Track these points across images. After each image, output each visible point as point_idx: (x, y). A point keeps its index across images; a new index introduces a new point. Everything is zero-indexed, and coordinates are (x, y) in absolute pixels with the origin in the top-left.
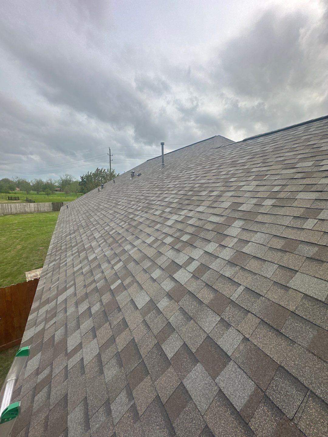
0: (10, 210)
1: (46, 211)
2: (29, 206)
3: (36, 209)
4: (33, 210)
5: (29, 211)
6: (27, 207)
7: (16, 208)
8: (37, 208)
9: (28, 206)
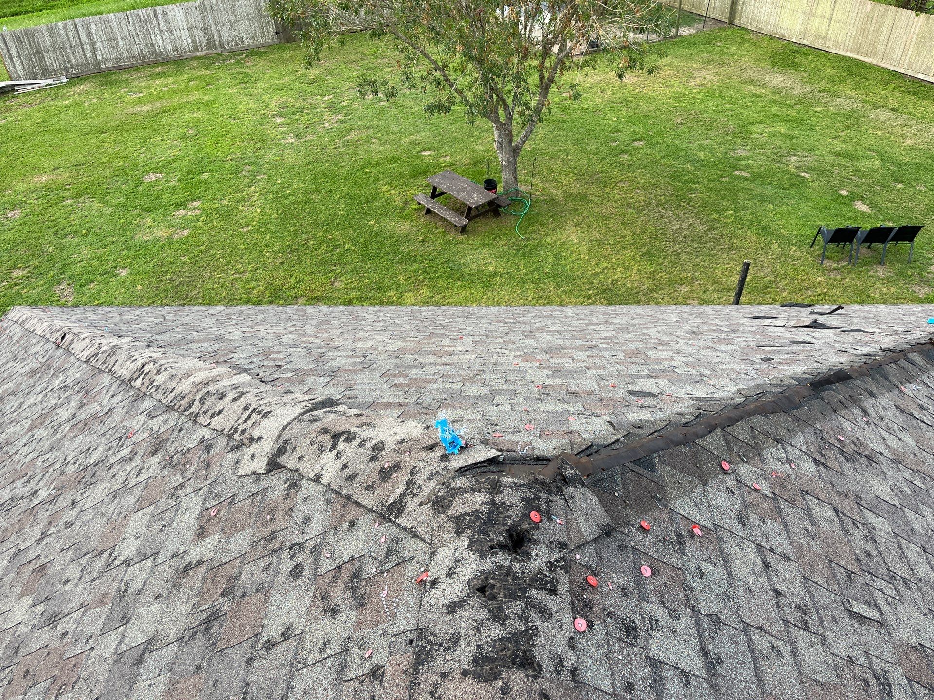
0: (87, 47)
1: (248, 42)
2: (166, 21)
3: (201, 38)
4: (185, 40)
5: (169, 47)
6: (157, 31)
7: (112, 41)
8: (204, 29)
9: (162, 22)
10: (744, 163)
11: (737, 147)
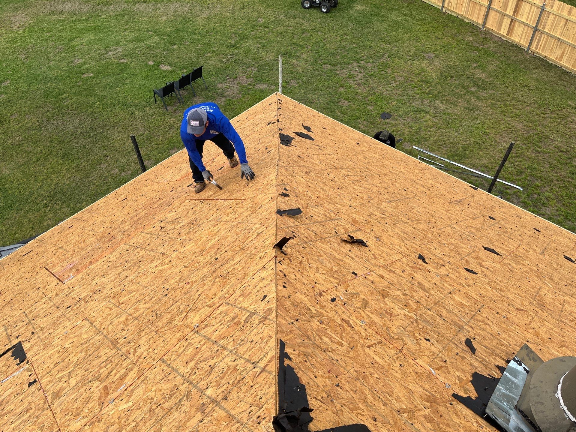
10: (83, 68)
11: (72, 59)
